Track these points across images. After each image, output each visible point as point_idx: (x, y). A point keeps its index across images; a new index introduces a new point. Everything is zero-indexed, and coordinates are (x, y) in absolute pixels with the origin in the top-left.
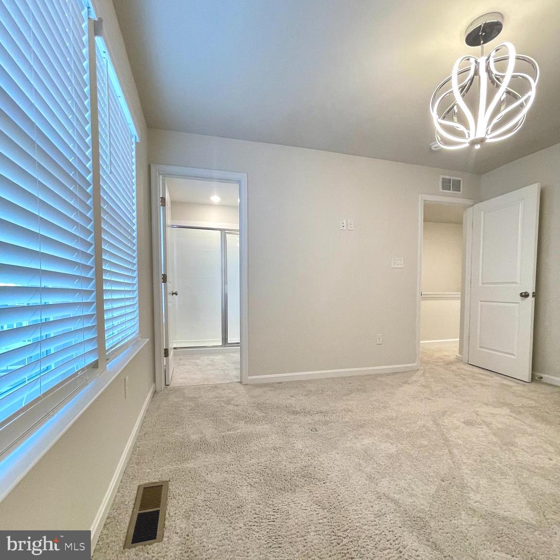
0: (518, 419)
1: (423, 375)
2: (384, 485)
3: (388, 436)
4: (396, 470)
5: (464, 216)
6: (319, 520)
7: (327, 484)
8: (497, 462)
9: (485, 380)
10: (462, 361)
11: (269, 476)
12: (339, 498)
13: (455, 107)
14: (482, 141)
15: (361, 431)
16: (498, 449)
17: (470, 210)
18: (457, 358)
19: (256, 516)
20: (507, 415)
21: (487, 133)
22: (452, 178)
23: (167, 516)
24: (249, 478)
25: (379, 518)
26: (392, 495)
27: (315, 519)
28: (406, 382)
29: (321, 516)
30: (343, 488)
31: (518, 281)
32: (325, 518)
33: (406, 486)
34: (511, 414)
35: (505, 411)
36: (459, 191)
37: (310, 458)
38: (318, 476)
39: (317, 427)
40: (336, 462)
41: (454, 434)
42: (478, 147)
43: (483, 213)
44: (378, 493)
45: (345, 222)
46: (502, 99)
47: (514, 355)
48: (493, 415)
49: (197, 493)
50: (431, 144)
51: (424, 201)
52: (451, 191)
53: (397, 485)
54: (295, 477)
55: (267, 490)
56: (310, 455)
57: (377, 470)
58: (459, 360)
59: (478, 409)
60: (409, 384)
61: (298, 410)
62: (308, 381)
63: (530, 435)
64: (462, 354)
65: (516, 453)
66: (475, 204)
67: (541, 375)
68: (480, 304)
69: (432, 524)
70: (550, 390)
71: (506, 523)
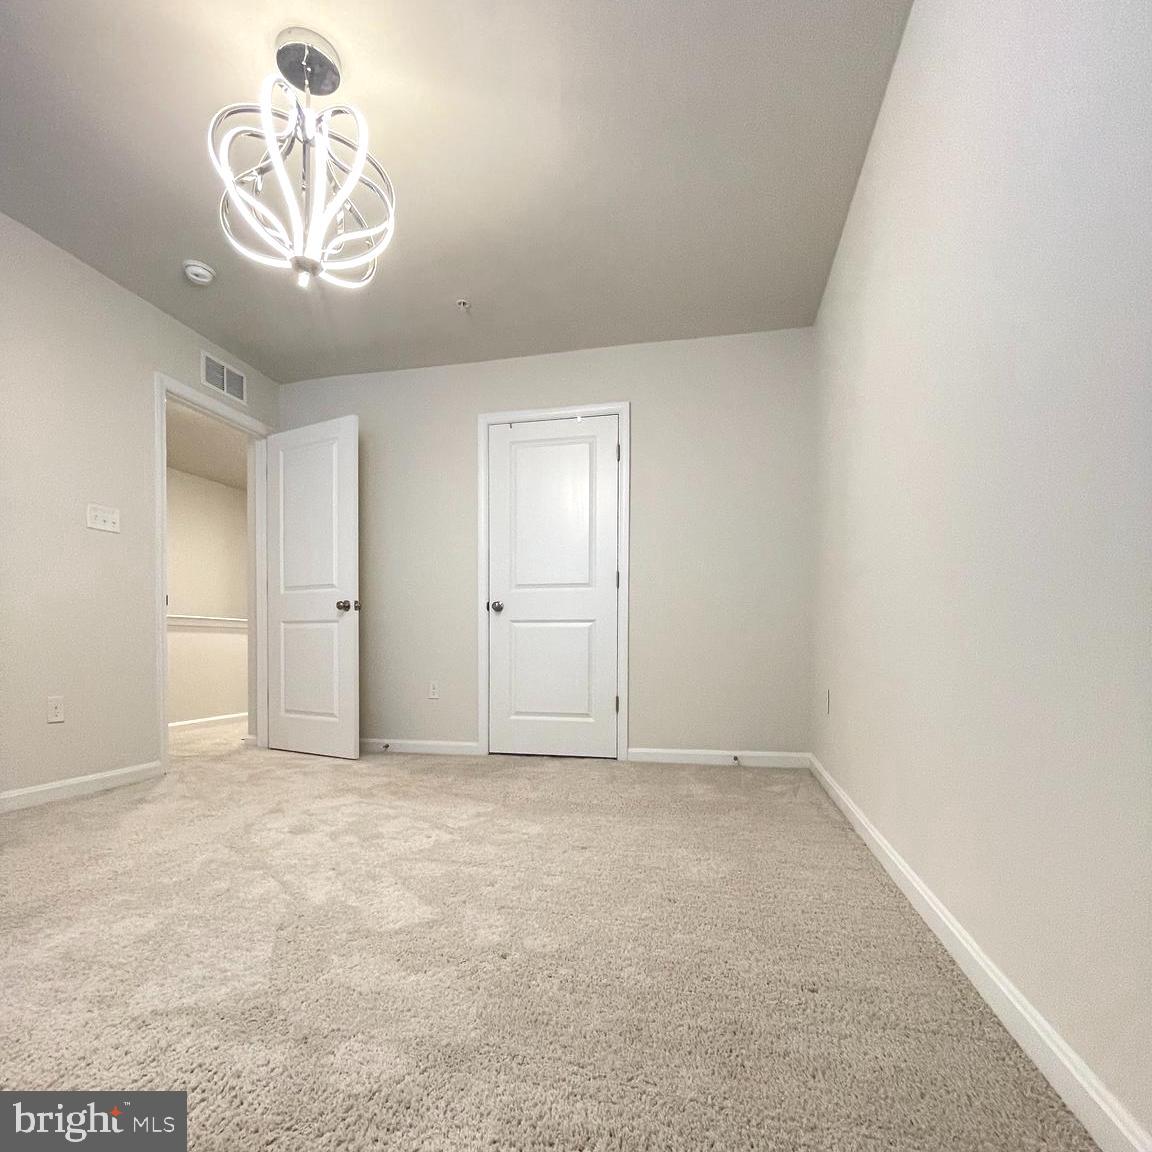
0: (373, 804)
1: (181, 780)
2: (148, 997)
9: (306, 766)
10: (256, 745)
16: (357, 850)
17: (261, 444)
18: (244, 744)
20: (356, 803)
21: (322, 258)
22: (226, 366)
25: (154, 1064)
26: (175, 1004)
28: (142, 801)
31: (335, 582)
34: (362, 800)
35: (350, 799)
36: (241, 397)
41: (278, 855)
42: (304, 280)
43: (281, 453)
44: (134, 1019)
47: (332, 715)
48: (337, 809)
51: (168, 393)
52: (225, 392)
53: (182, 980)
58: (249, 746)
59: (307, 808)
63: (395, 818)
64: (256, 734)
65: (385, 846)
66: (269, 434)
67: (386, 741)
68: (282, 630)
69: (284, 1003)
70: (402, 759)
71: (401, 937)
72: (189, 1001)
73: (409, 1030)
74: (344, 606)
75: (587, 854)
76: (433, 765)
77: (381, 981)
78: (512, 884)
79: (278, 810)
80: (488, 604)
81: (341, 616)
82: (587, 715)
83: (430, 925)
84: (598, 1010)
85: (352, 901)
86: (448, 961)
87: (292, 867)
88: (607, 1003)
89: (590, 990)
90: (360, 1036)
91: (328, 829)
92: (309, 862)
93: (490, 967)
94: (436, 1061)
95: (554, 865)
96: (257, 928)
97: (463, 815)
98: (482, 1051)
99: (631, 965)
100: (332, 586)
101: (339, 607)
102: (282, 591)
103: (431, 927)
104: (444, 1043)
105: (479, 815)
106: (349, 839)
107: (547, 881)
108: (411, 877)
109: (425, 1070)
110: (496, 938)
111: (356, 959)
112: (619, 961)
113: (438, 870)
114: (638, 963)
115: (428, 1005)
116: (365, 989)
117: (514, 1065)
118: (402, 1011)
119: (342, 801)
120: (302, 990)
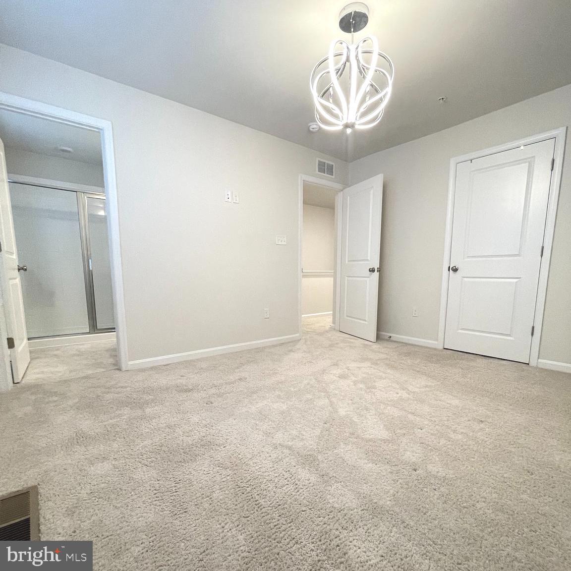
0: (376, 369)
1: (305, 343)
2: (279, 437)
3: (279, 397)
4: (288, 423)
5: (336, 200)
6: (222, 479)
7: (227, 447)
8: (364, 402)
9: (352, 342)
10: (334, 329)
11: (166, 452)
12: (240, 456)
13: (331, 89)
14: (352, 126)
15: (255, 396)
16: (363, 393)
17: (340, 194)
18: (330, 328)
19: (155, 492)
20: (369, 367)
21: (356, 119)
22: (326, 162)
23: (42, 520)
24: (143, 460)
25: (276, 464)
26: (286, 443)
27: (219, 479)
28: (291, 351)
29: (224, 475)
30: (243, 447)
31: (369, 258)
32: (228, 476)
33: (297, 434)
34: (372, 366)
35: (367, 364)
36: (332, 175)
37: (207, 429)
38: (218, 442)
39: (212, 400)
40: (233, 427)
41: (332, 387)
42: (349, 131)
43: (348, 197)
44: (274, 444)
45: (229, 194)
46: (367, 92)
47: (365, 320)
48: (360, 368)
49: (79, 488)
50: (309, 125)
51: (304, 181)
52: (326, 175)
53: (290, 434)
54: (195, 448)
55: (166, 466)
56: (208, 426)
57: (271, 426)
58: (333, 329)
59: (348, 365)
60: (293, 352)
61: (190, 387)
62: (197, 360)
63: (384, 379)
64: (335, 324)
65: (376, 393)
66: (344, 189)
67: (390, 335)
68: (346, 280)
69: (319, 457)
70: (396, 345)
71: (371, 443)
72: (290, 444)
73: (361, 489)
74: (372, 270)
75: (482, 425)
76: (410, 350)
77: (357, 462)
78: (432, 432)
79: (336, 365)
80: (449, 267)
81: (370, 275)
82: (509, 335)
83: (385, 441)
84: (455, 518)
85: (355, 419)
86: (388, 463)
87: (336, 395)
88: (462, 517)
89: (454, 506)
90: (342, 483)
91: (354, 379)
92: (343, 394)
93: (406, 473)
94: (369, 508)
95: (460, 427)
96: (317, 420)
97: (417, 384)
98: (390, 512)
99: (484, 502)
100: (367, 260)
101: (370, 271)
102: (347, 262)
103: (385, 443)
104: (375, 501)
105: (426, 386)
106: (361, 386)
107: (452, 436)
108: (383, 413)
109: (363, 510)
110: (414, 459)
111: (350, 447)
112: (478, 497)
113: (396, 412)
114: (490, 503)
115: (373, 480)
116: (349, 463)
117: (402, 526)
118: (361, 479)
119: (362, 365)
120: (327, 454)
